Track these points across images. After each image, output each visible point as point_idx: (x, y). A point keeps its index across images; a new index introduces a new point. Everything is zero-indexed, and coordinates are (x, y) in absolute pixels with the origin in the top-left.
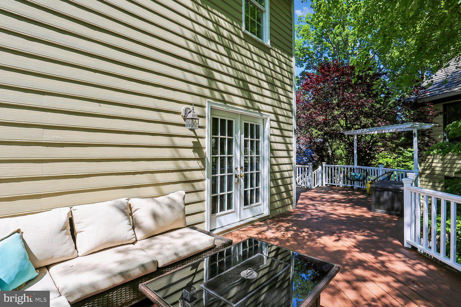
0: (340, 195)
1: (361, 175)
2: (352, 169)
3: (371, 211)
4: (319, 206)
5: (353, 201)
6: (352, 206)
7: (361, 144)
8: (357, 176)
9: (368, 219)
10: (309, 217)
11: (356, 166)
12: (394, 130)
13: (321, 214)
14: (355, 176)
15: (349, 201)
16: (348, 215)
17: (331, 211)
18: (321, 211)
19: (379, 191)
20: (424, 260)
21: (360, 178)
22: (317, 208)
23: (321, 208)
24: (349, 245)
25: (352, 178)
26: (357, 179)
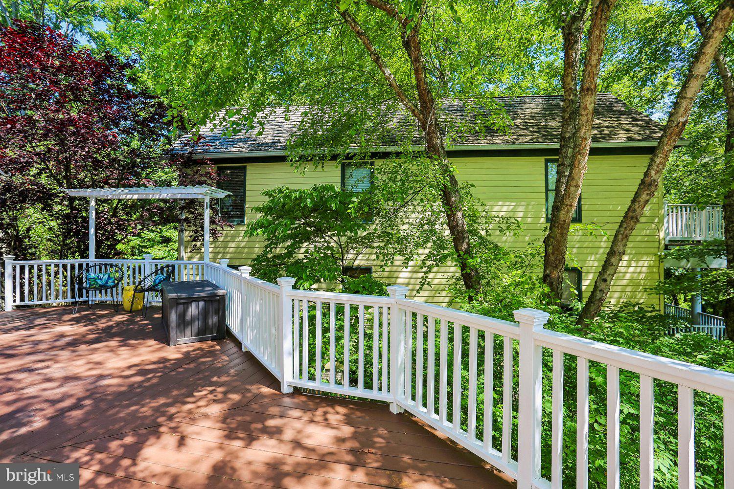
0: (72, 325)
1: (109, 276)
2: (84, 266)
3: (168, 345)
4: (48, 367)
5: (113, 331)
6: (124, 344)
7: (103, 217)
8: (101, 279)
9: (179, 362)
10: (50, 411)
11: (92, 259)
12: (169, 195)
13: (76, 389)
14: (97, 280)
15: (107, 334)
16: (139, 368)
17: (90, 369)
18: (67, 379)
19: (184, 304)
20: (324, 405)
21: (107, 282)
22: (46, 374)
23: (56, 370)
24: (216, 441)
25: (90, 285)
26: (101, 286)
